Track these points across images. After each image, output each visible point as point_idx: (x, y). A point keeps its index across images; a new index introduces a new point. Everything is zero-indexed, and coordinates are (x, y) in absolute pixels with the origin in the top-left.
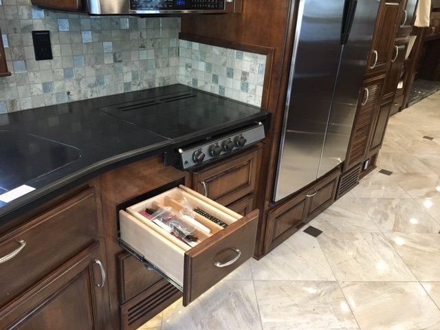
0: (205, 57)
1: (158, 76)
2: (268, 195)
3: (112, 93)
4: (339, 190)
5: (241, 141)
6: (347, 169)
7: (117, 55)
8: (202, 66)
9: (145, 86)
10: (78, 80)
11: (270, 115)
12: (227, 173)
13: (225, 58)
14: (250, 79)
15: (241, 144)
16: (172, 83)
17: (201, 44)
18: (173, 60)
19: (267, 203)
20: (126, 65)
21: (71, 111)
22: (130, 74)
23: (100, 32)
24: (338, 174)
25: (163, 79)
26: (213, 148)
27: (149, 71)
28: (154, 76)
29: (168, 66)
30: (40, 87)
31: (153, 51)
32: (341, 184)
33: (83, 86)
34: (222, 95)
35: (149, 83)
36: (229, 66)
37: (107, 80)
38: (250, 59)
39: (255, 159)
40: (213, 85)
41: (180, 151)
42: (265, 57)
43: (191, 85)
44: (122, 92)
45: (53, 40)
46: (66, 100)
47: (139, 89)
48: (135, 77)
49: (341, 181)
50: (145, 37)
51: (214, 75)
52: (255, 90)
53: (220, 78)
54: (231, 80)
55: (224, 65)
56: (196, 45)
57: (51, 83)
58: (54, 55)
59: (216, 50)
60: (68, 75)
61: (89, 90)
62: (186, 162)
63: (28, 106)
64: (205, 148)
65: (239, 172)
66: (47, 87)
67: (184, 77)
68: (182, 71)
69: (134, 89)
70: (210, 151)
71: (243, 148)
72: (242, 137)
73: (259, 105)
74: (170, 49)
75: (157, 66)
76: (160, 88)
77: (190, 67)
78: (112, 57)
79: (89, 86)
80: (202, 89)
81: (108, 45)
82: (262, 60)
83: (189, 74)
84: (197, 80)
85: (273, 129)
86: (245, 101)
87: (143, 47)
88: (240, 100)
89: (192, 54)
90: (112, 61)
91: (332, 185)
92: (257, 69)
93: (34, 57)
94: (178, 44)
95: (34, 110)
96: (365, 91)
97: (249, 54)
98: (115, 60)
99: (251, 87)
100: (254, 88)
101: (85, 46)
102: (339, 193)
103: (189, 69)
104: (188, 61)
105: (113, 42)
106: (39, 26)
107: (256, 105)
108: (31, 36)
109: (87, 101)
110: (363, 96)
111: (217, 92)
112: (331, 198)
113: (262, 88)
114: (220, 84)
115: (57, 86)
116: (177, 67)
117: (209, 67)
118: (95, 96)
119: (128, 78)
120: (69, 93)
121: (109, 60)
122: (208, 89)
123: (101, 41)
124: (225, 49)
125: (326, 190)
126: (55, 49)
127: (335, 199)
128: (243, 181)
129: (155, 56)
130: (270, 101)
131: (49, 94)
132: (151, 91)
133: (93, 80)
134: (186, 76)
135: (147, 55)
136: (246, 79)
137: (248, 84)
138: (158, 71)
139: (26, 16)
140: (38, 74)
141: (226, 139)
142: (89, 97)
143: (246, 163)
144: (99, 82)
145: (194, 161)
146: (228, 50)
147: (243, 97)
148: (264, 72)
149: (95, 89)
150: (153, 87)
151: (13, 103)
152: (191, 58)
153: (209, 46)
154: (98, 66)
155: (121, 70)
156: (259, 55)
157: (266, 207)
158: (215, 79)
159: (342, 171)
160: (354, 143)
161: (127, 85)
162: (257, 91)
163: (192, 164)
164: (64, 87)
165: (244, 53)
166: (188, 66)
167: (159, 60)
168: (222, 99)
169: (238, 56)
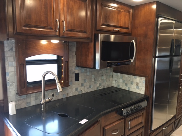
0: (122, 78)
1: (106, 84)
2: (149, 127)
3: (93, 90)
4: (175, 127)
5: (140, 106)
6: (177, 118)
7: (95, 78)
8: (121, 81)
9: (102, 87)
10: (85, 87)
11: (148, 97)
12: (135, 118)
13: (130, 78)
14: (140, 85)
15: (140, 107)
16: (110, 86)
17: (121, 74)
18: (111, 79)
19: (149, 131)
20: (98, 81)
21: (82, 96)
22: (99, 84)
23: (91, 72)
24: (174, 120)
25: (108, 85)
26: (132, 108)
27: (104, 83)
28: (105, 84)
29: (109, 81)
30: (75, 89)
31: (105, 76)
32: (175, 124)
33: (86, 88)
34: (129, 90)
35: (104, 86)
36: (132, 81)
37: (92, 86)
38: (139, 79)
39: (144, 113)
40: (125, 87)
41: (122, 109)
42: (145, 78)
43: (117, 87)
44: (96, 90)
45: (80, 75)
46: (81, 93)
47: (101, 89)
48: (100, 85)
49: (175, 123)
50: (103, 72)
51: (126, 84)
52: (142, 89)
53: (128, 85)
54: (132, 85)
55: (130, 80)
56: (119, 74)
57: (78, 88)
58: (79, 79)
59: (127, 76)
60: (82, 85)
61: (87, 89)
62: (124, 113)
63: (71, 95)
64: (129, 108)
65: (139, 118)
66: (77, 89)
67: (114, 84)
68: (114, 82)
69: (99, 88)
70: (131, 109)
71: (141, 109)
72: (141, 105)
73: (144, 94)
74: (110, 75)
75: (106, 81)
76: (107, 88)
77: (117, 81)
78: (94, 79)
79: (87, 88)
80: (121, 88)
81: (93, 76)
82: (144, 79)
83: (116, 83)
84: (119, 85)
85: (150, 102)
86: (138, 92)
87: (103, 75)
88: (136, 92)
89: (118, 77)
90: (94, 80)
91: (172, 125)
92: (142, 82)
93: (74, 80)
94: (112, 74)
95: (72, 96)
96: (180, 88)
97: (139, 77)
98: (95, 80)
99: (140, 88)
100: (141, 88)
101: (87, 76)
102: (175, 128)
103: (116, 82)
104: (116, 79)
105: (95, 75)
106: (77, 72)
107: (142, 94)
108: (74, 74)
109: (86, 93)
110: (179, 90)
111: (127, 89)
112: (172, 130)
113: (144, 88)
114: (128, 86)
115: (79, 88)
116: (112, 81)
117: (124, 81)
118: (89, 91)
119: (98, 85)
120: (82, 91)
121: (93, 80)
122: (124, 88)
123: (92, 75)
124: (130, 75)
125: (170, 127)
126: (80, 78)
127: (174, 131)
128: (140, 121)
129: (106, 78)
130: (148, 92)
131: (77, 91)
132: (104, 89)
133: (88, 86)
134: (115, 84)
135: (104, 78)
136: (138, 85)
137: (139, 86)
138: (106, 83)
139: (74, 69)
140: (75, 85)
141: (135, 105)
142: (87, 92)
143: (141, 115)
144: (90, 87)
145: (127, 113)
146: (131, 76)
147: (137, 91)
148: (145, 83)
149: (89, 89)
150: (105, 88)
151: (68, 94)
152: (117, 78)
153: (124, 75)
154: (90, 82)
155: (96, 83)
156: (142, 77)
157: (149, 132)
158: (126, 85)
159: (175, 119)
160: (178, 108)
161: (98, 87)
162: (143, 89)
163: (126, 114)
164: (81, 89)
165: (137, 77)
166: (116, 81)
167: (107, 79)
168: (129, 92)
169: (134, 77)
